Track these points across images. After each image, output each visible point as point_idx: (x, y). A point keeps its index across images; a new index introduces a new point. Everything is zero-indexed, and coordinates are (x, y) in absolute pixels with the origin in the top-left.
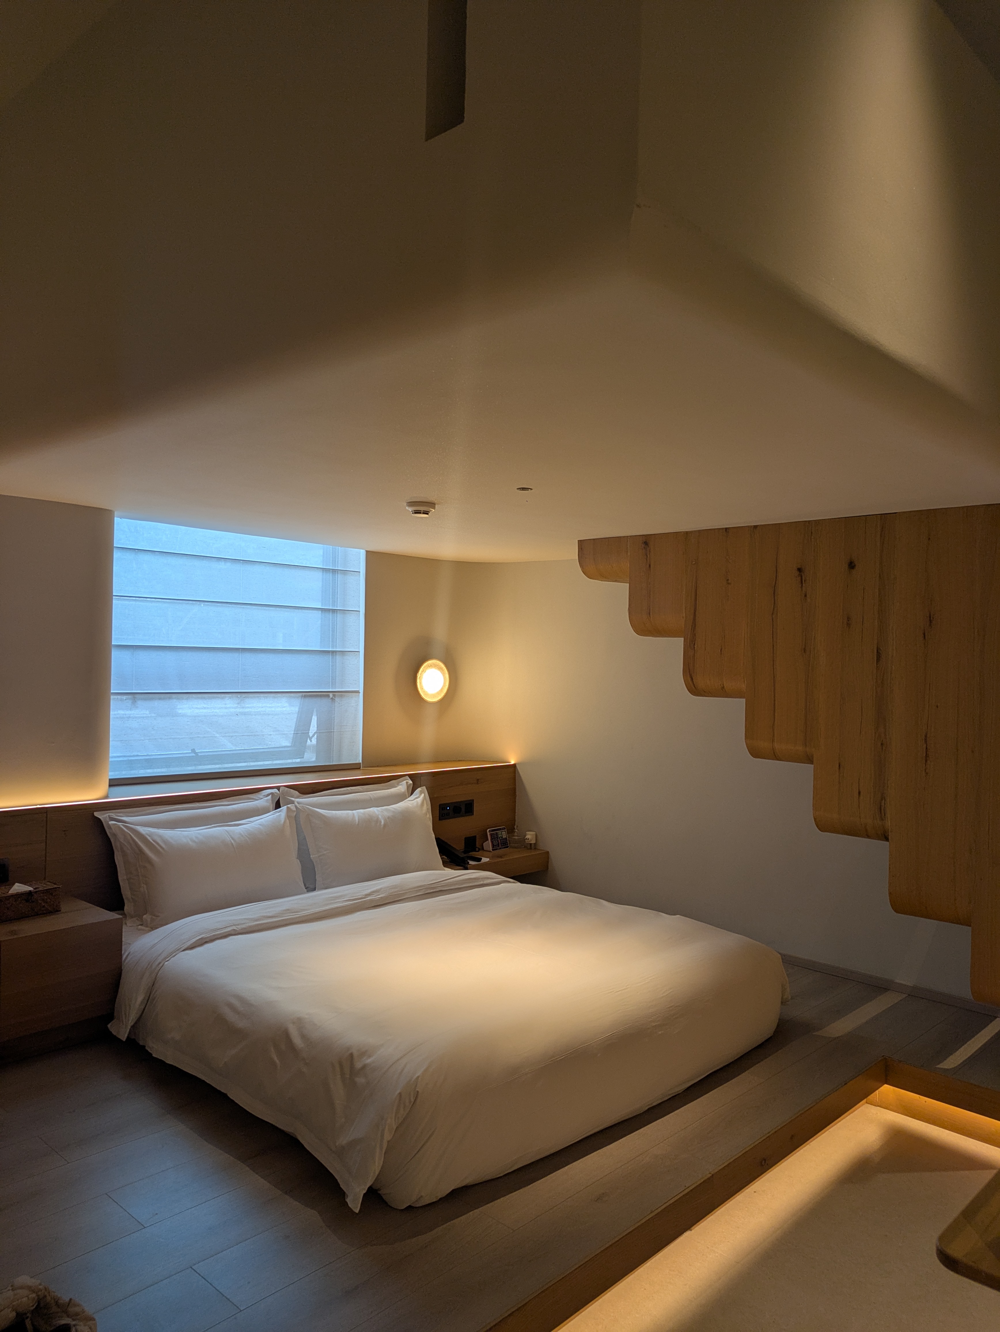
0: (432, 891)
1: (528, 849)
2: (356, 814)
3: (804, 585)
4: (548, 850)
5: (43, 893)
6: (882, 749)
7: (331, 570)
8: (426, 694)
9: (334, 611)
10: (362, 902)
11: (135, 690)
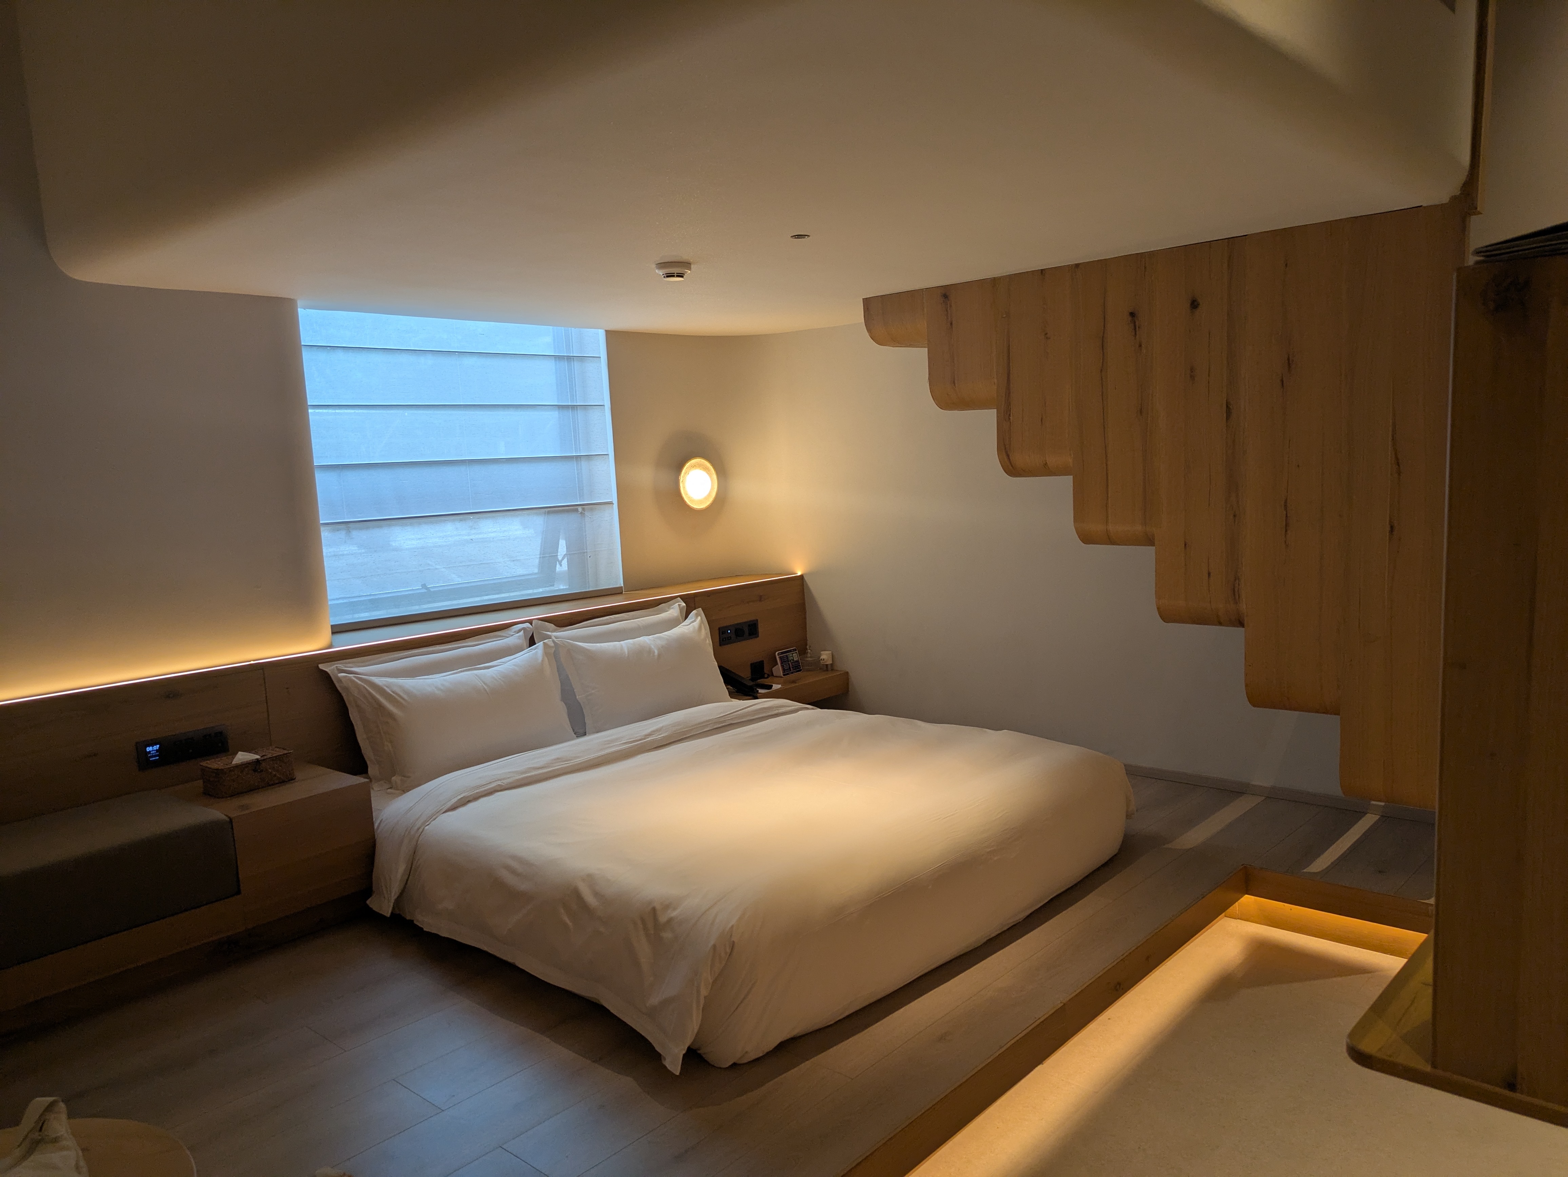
0: (720, 726)
1: (824, 671)
2: (624, 645)
3: (1137, 333)
4: (847, 671)
5: (273, 760)
6: (1235, 520)
7: (566, 357)
8: (692, 500)
9: (574, 407)
10: (641, 743)
11: (347, 519)
